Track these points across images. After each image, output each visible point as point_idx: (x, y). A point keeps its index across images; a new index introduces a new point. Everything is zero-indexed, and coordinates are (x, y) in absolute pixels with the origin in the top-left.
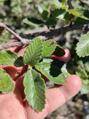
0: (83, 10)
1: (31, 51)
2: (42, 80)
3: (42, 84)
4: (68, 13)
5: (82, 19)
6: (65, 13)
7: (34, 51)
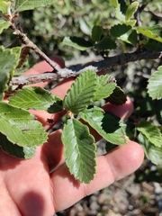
0: (159, 28)
1: (77, 90)
2: (90, 138)
3: (91, 144)
4: (135, 31)
5: (157, 42)
6: (130, 32)
7: (81, 90)
